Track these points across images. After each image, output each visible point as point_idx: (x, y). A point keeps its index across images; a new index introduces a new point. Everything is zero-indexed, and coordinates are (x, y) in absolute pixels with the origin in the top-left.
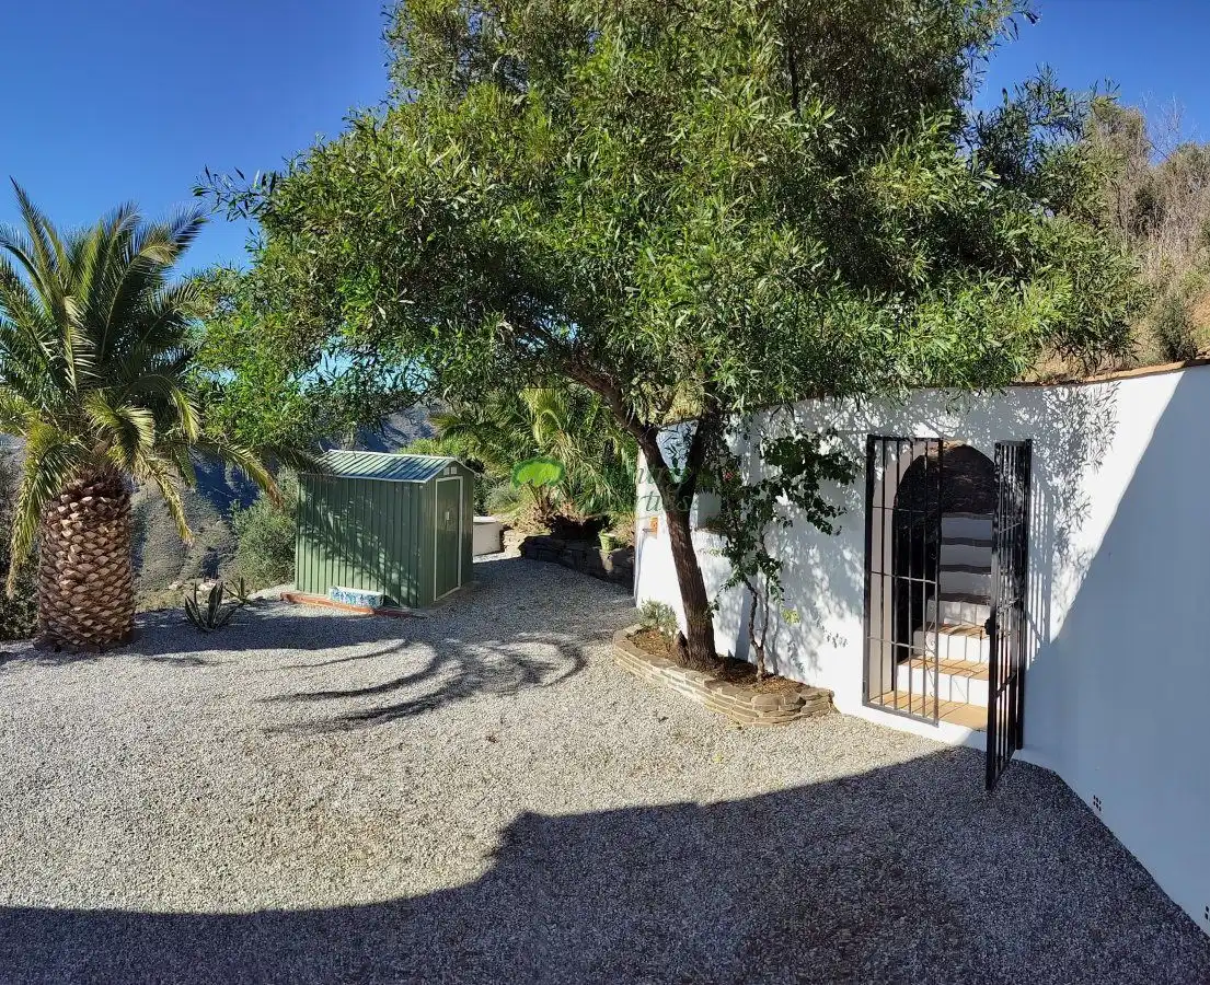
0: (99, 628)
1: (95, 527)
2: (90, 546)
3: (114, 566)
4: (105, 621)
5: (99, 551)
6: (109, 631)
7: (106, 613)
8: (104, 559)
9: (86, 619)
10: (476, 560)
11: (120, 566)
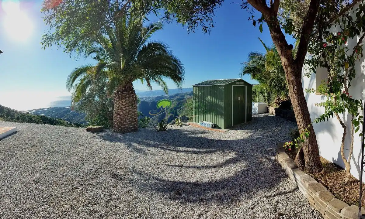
0: (123, 127)
1: (122, 100)
2: (121, 105)
3: (128, 111)
4: (125, 125)
5: (123, 107)
6: (126, 128)
7: (125, 123)
8: (124, 109)
9: (119, 124)
10: (253, 116)
11: (130, 111)
